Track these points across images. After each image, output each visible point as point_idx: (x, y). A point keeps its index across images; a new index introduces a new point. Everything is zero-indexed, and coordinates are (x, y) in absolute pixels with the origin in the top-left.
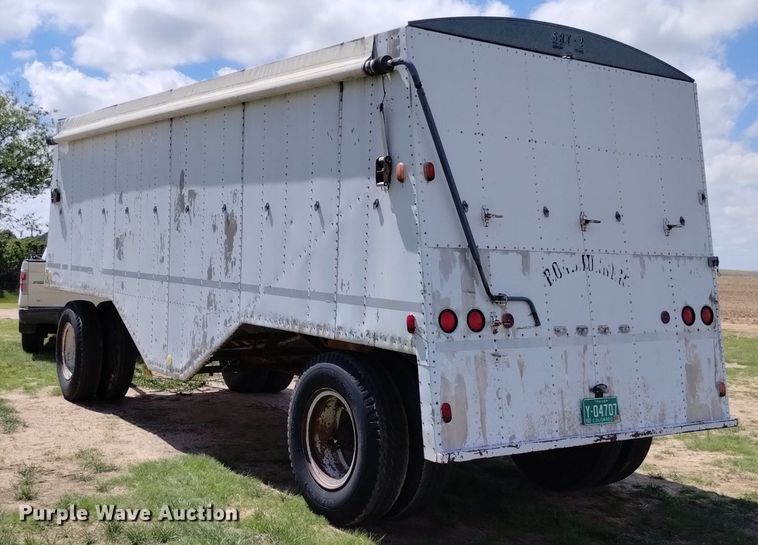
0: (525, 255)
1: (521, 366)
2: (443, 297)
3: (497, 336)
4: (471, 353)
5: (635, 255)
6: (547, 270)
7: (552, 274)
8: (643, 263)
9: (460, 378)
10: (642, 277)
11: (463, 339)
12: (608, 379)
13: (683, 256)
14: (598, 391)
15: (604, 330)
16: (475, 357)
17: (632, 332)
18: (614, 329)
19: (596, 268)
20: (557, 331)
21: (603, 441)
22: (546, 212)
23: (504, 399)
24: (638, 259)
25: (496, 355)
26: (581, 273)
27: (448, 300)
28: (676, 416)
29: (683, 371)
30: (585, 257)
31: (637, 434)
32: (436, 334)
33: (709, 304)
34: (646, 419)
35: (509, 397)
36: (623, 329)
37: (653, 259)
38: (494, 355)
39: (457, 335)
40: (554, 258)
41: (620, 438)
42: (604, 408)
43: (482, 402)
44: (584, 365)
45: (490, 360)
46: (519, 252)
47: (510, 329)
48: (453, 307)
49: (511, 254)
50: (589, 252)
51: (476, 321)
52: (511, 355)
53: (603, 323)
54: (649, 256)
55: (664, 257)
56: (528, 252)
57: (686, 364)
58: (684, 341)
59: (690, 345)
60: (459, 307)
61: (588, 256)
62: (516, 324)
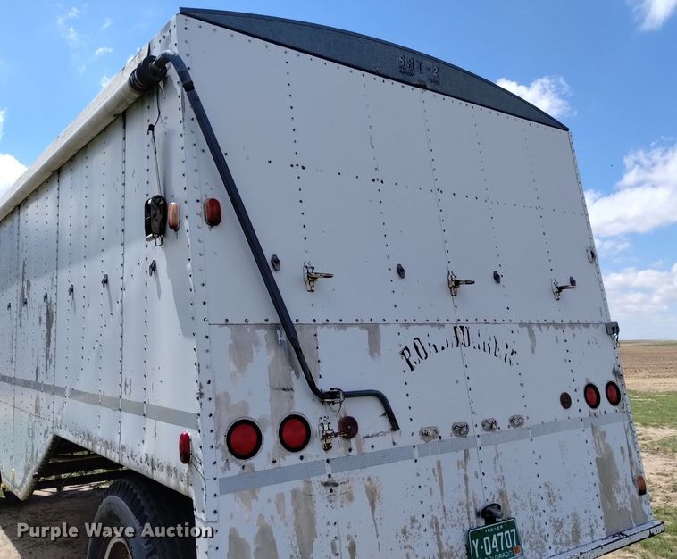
0: (373, 329)
1: (372, 496)
2: (234, 401)
3: (331, 454)
4: (287, 488)
5: (522, 324)
6: (406, 348)
7: (413, 354)
8: (531, 334)
9: (264, 533)
10: (533, 352)
11: (271, 466)
12: (502, 493)
13: (578, 323)
14: (488, 514)
15: (490, 426)
16: (294, 493)
17: (527, 423)
18: (503, 423)
19: (475, 340)
20: (424, 434)
22: (401, 271)
23: (346, 554)
24: (525, 329)
25: (331, 485)
26: (454, 351)
27: (245, 405)
28: (592, 532)
29: (594, 468)
30: (459, 330)
32: (221, 463)
33: (613, 379)
35: (352, 549)
36: (515, 422)
37: (542, 327)
38: (326, 484)
39: (260, 461)
40: (415, 332)
42: (499, 539)
44: (466, 478)
45: (319, 493)
46: (363, 326)
47: (353, 441)
48: (253, 416)
49: (349, 329)
50: (463, 321)
51: (295, 434)
52: (356, 480)
53: (489, 416)
54: (539, 325)
55: (556, 326)
56: (376, 325)
57: (597, 459)
58: (590, 429)
59: (598, 433)
60: (266, 413)
61: (462, 328)
62: (362, 431)
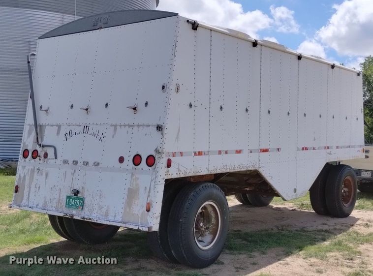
0: (59, 127)
1: (47, 175)
2: (26, 144)
3: (40, 162)
5: (112, 125)
7: (68, 135)
8: (115, 130)
9: (24, 177)
10: (113, 137)
11: (29, 161)
12: (83, 188)
14: (76, 193)
15: (86, 164)
16: (31, 169)
17: (100, 166)
18: (91, 163)
19: (90, 131)
20: (64, 162)
21: (67, 216)
22: (72, 106)
23: (38, 188)
24: (113, 127)
25: (38, 170)
26: (81, 135)
27: (28, 145)
28: (115, 216)
30: (85, 127)
31: (84, 218)
34: (97, 212)
35: (39, 187)
36: (97, 164)
37: (122, 127)
38: (38, 169)
39: (27, 159)
40: (71, 127)
41: (75, 217)
42: (75, 201)
43: (30, 188)
44: (73, 179)
45: (36, 171)
46: (57, 125)
47: (46, 159)
48: (28, 148)
49: (54, 126)
50: (88, 124)
51: (35, 154)
52: (44, 170)
53: (86, 160)
54: (121, 126)
55: (129, 126)
56: (61, 125)
57: (129, 188)
58: (131, 175)
59: (134, 177)
60: (31, 148)
61: (87, 126)
62: (49, 157)
